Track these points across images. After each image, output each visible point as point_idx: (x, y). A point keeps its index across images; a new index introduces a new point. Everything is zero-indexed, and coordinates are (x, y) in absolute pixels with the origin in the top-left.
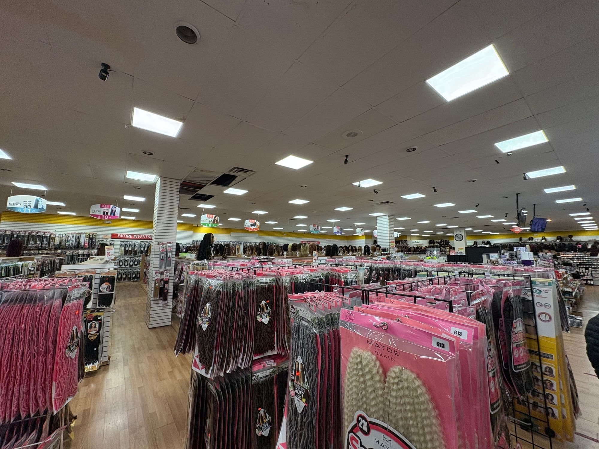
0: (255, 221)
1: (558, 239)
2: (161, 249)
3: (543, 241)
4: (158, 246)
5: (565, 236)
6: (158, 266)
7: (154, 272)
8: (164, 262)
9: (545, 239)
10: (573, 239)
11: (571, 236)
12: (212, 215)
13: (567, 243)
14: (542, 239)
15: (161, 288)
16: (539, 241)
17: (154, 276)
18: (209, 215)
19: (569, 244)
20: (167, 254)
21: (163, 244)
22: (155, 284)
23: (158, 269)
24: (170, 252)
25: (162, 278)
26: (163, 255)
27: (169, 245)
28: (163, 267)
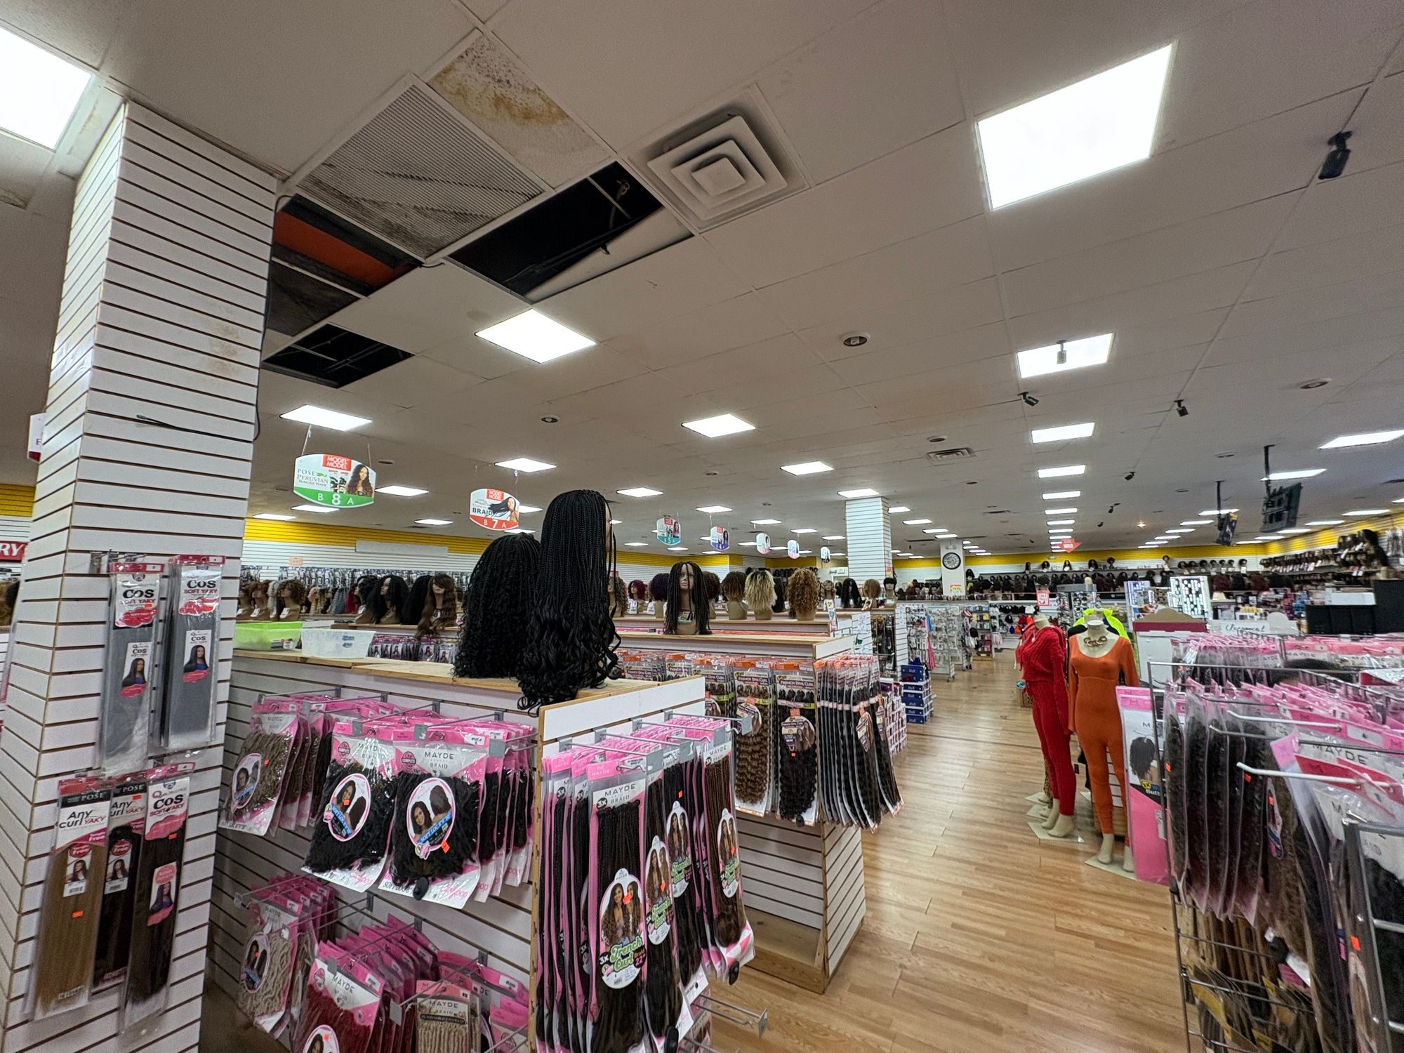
0: (506, 495)
1: (1090, 565)
2: (123, 607)
3: (1067, 569)
4: (99, 587)
5: (1102, 561)
6: (89, 732)
7: (49, 790)
8: (149, 700)
9: (1069, 565)
10: (1115, 565)
11: (1111, 560)
12: (343, 461)
13: (1105, 574)
14: (1065, 566)
15: (111, 902)
16: (1060, 569)
17: (43, 816)
18: (331, 458)
19: (1108, 575)
20: (169, 644)
21: (137, 569)
22: (56, 879)
23: (84, 759)
24: (199, 625)
25: (120, 821)
26: (146, 652)
27: (189, 573)
28: (140, 733)
